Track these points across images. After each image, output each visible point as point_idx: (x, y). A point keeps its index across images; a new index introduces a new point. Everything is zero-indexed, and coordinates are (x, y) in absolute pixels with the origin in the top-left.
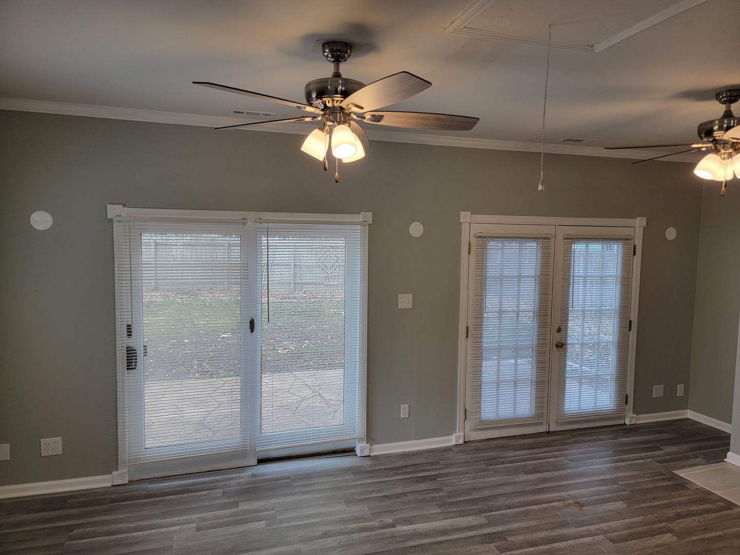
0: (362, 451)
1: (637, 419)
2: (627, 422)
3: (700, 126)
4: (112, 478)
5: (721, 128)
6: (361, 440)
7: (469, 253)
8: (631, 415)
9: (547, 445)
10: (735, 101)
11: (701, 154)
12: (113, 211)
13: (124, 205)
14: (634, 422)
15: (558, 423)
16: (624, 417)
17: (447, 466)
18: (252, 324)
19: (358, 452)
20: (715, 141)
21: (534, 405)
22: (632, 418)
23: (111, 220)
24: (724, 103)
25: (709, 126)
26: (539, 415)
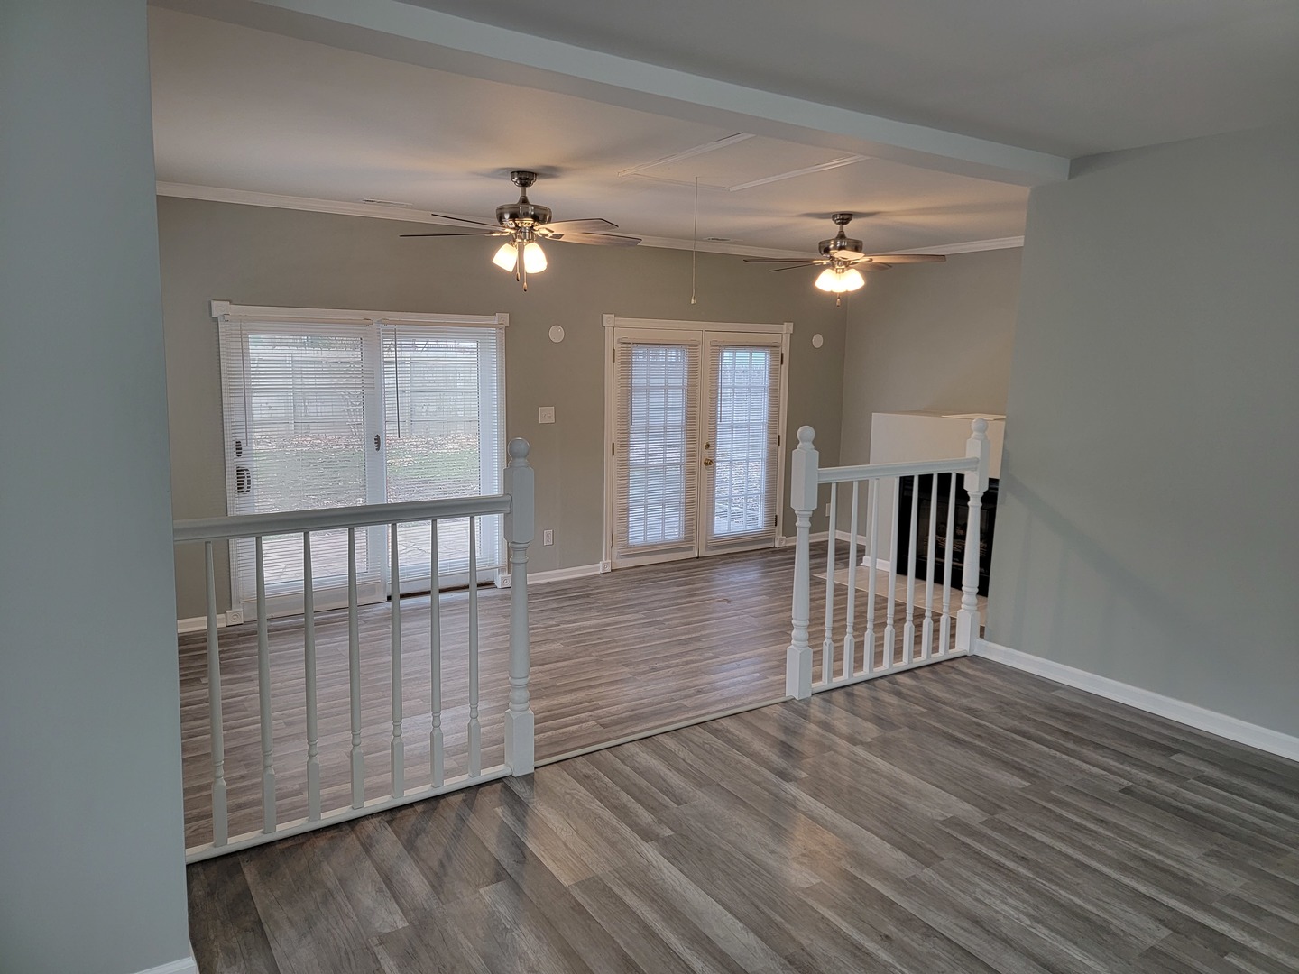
0: (503, 582)
1: (786, 542)
2: (777, 546)
3: (821, 243)
4: (226, 618)
5: (835, 248)
6: (501, 570)
7: (614, 361)
8: (781, 537)
9: (698, 566)
10: (846, 223)
11: (822, 268)
12: (219, 308)
13: (231, 302)
14: (783, 544)
15: (708, 548)
16: (772, 540)
17: (597, 588)
18: (378, 440)
19: (498, 584)
20: (832, 258)
21: (683, 528)
22: (782, 540)
23: (216, 320)
24: (839, 223)
25: (826, 245)
26: (689, 539)
